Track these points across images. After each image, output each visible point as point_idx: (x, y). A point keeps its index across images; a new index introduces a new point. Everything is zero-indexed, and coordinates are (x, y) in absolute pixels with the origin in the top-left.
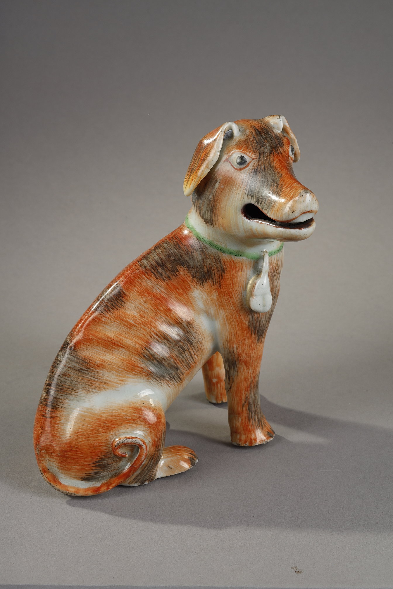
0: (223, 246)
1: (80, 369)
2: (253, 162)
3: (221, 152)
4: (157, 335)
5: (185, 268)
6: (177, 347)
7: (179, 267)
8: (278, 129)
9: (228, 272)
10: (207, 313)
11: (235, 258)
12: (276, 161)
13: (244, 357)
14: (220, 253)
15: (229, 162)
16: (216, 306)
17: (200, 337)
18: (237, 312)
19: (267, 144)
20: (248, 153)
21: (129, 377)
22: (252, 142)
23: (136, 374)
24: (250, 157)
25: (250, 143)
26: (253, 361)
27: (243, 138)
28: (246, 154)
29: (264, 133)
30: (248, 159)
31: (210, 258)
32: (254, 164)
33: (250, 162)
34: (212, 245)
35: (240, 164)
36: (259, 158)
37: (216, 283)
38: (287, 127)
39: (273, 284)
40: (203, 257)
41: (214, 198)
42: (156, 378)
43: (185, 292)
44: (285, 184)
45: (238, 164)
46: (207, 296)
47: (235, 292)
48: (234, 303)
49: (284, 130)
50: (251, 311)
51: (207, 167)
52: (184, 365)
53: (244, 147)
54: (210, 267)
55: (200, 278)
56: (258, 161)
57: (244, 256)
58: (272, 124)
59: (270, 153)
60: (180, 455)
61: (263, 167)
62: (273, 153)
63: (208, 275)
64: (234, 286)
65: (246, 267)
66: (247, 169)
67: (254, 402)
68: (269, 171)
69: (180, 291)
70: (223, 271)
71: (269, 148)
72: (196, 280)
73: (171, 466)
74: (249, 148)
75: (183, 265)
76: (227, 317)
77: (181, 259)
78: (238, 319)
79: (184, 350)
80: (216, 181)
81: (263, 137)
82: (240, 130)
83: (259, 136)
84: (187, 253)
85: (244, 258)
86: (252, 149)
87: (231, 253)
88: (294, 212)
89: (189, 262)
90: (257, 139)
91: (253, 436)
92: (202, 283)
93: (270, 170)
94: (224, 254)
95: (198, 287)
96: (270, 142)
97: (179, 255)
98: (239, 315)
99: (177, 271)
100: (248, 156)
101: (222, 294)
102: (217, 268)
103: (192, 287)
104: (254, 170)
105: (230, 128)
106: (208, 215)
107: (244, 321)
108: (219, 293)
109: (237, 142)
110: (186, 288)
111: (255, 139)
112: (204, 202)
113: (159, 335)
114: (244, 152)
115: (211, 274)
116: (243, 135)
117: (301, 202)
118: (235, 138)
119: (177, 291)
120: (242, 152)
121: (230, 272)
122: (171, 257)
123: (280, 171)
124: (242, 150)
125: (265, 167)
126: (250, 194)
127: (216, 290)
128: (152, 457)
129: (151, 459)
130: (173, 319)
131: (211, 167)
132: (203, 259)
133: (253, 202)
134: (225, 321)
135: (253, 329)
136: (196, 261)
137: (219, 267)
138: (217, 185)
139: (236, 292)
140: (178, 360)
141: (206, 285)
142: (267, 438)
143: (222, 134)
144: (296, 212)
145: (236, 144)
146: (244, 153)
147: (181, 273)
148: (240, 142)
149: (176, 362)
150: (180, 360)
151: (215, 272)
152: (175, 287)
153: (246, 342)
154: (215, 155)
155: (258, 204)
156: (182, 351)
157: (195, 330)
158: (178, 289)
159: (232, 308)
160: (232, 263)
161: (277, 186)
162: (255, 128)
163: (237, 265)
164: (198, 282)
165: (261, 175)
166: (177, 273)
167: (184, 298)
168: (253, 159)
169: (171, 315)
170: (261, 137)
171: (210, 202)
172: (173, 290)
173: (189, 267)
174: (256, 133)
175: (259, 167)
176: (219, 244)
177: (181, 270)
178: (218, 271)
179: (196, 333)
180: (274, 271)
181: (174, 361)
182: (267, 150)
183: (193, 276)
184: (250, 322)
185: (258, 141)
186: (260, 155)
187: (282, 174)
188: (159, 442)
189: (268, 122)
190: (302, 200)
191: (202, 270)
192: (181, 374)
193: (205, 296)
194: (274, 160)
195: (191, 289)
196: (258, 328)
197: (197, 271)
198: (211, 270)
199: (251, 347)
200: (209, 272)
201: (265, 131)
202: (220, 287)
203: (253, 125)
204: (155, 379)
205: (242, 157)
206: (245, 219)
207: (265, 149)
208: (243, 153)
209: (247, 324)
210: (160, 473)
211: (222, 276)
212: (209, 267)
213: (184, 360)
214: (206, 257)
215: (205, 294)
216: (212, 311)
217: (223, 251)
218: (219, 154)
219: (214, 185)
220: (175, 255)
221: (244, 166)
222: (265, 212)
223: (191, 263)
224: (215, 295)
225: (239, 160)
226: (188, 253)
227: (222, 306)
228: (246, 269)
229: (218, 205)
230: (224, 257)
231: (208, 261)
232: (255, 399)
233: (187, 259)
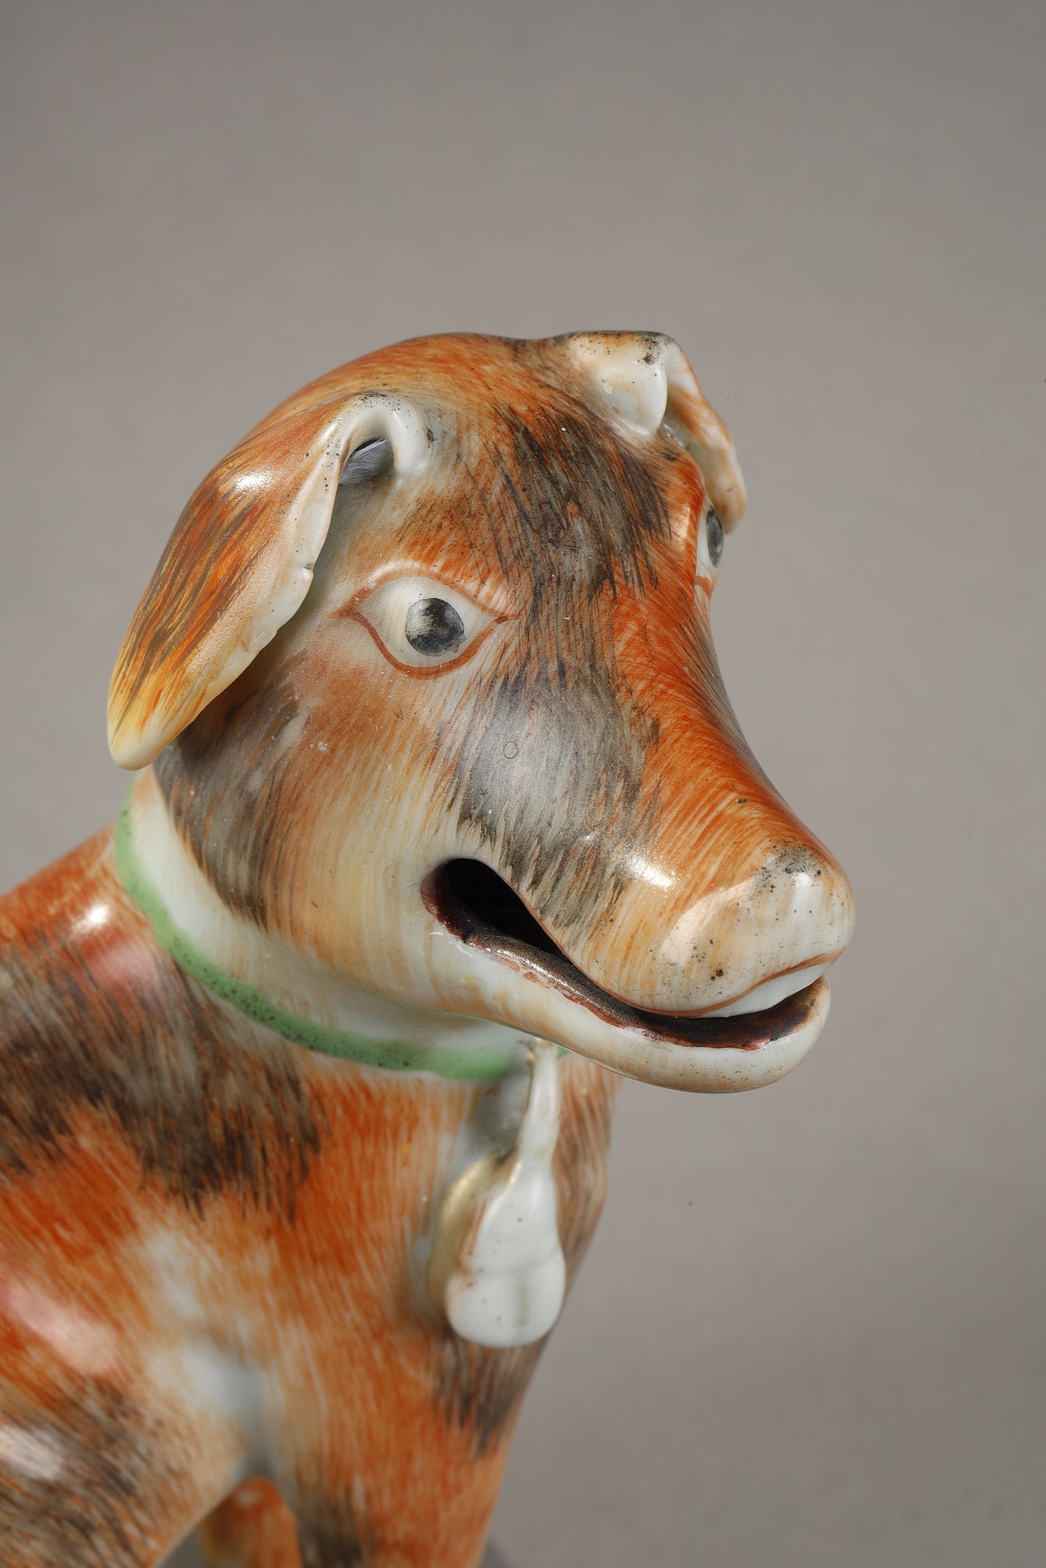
0: (316, 1019)
2: (502, 633)
3: (324, 566)
5: (105, 1113)
6: (52, 1521)
7: (73, 1108)
8: (641, 417)
9: (334, 1145)
10: (218, 1338)
11: (375, 1077)
12: (627, 635)
13: (401, 1529)
14: (295, 1050)
15: (365, 623)
16: (266, 1308)
18: (378, 1335)
19: (579, 527)
20: (472, 586)
22: (496, 514)
24: (484, 608)
25: (484, 523)
26: (446, 1539)
27: (446, 484)
28: (463, 592)
29: (565, 455)
30: (462, 609)
31: (245, 1074)
32: (506, 647)
33: (484, 636)
34: (255, 1008)
35: (424, 643)
36: (535, 611)
37: (269, 1202)
38: (686, 396)
39: (575, 1189)
40: (207, 1064)
41: (276, 793)
43: (103, 1242)
44: (678, 789)
45: (413, 642)
46: (218, 1262)
47: (368, 1242)
48: (362, 1297)
49: (677, 411)
50: (445, 1330)
51: (241, 640)
53: (453, 547)
54: (243, 1117)
55: (184, 1171)
56: (527, 629)
57: (423, 1065)
58: (607, 389)
59: (596, 585)
61: (553, 668)
62: (613, 583)
63: (231, 1156)
64: (367, 1214)
65: (436, 1118)
66: (465, 673)
68: (587, 698)
69: (76, 1236)
70: (311, 1139)
71: (587, 551)
72: (162, 1182)
74: (478, 554)
75: (94, 1096)
76: (322, 1359)
77: (87, 1065)
78: (381, 1366)
79: (85, 1529)
80: (291, 710)
81: (555, 483)
82: (430, 436)
83: (537, 474)
84: (119, 1037)
85: (428, 1077)
86: (493, 560)
87: (355, 1053)
88: (720, 973)
89: (130, 1084)
90: (522, 496)
92: (196, 1199)
93: (594, 691)
94: (318, 1058)
95: (172, 1213)
96: (596, 513)
97: (74, 1045)
98: (389, 1351)
99: (64, 1128)
100: (473, 599)
101: (301, 1255)
102: (279, 1124)
103: (140, 1214)
104: (505, 684)
106: (239, 871)
107: (412, 1372)
108: (284, 1250)
109: (413, 507)
110: (107, 1219)
111: (514, 497)
112: (216, 801)
114: (449, 575)
115: (246, 1154)
116: (444, 465)
117: (760, 923)
118: (399, 483)
119: (57, 1239)
120: (438, 577)
121: (347, 1146)
122: (29, 1054)
123: (647, 699)
124: (440, 563)
125: (562, 672)
126: (476, 812)
127: (267, 1234)
130: (31, 1386)
131: (260, 640)
132: (205, 1077)
133: (492, 857)
134: (308, 1376)
135: (456, 1405)
136: (167, 1084)
137: (290, 1121)
138: (293, 733)
139: (378, 1242)
141: (218, 1208)
144: (731, 974)
145: (406, 527)
146: (451, 584)
147: (86, 1142)
148: (427, 508)
151: (268, 1146)
152: (47, 1215)
153: (419, 1465)
154: (283, 579)
156: (74, 1535)
158: (64, 1224)
159: (353, 1315)
160: (363, 1099)
161: (631, 793)
162: (512, 423)
163: (389, 1112)
164: (173, 1191)
165: (539, 715)
166: (64, 1141)
167: (96, 1271)
168: (502, 619)
169: (25, 1370)
170: (548, 485)
171: (250, 809)
172: (36, 1232)
173: (126, 1112)
174: (519, 459)
175: (533, 667)
176: (291, 1010)
177: (86, 1125)
178: (283, 1137)
179: (155, 1435)
182: (579, 564)
183: (150, 1162)
184: (441, 1375)
185: (528, 507)
186: (537, 594)
187: (656, 725)
189: (585, 374)
190: (769, 912)
191: (195, 1132)
193: (209, 1260)
194: (614, 631)
195: (134, 1226)
196: (483, 1394)
197: (167, 1136)
198: (246, 1134)
199: (444, 1480)
200: (234, 1140)
201: (569, 440)
202: (292, 1218)
203: (504, 398)
205: (437, 610)
206: (441, 931)
207: (567, 561)
208: (446, 583)
209: (428, 1383)
211: (304, 1168)
212: (238, 1115)
214: (221, 1063)
215: (210, 1250)
216: (245, 1325)
217: (314, 1043)
218: (308, 575)
219: (278, 729)
220: (52, 1046)
221: (448, 656)
223: (140, 1089)
224: (263, 1259)
225: (419, 624)
226: (122, 1036)
227: (299, 1308)
228: (436, 1128)
229: (295, 833)
230: (319, 1068)
231: (233, 1089)
233: (120, 1067)
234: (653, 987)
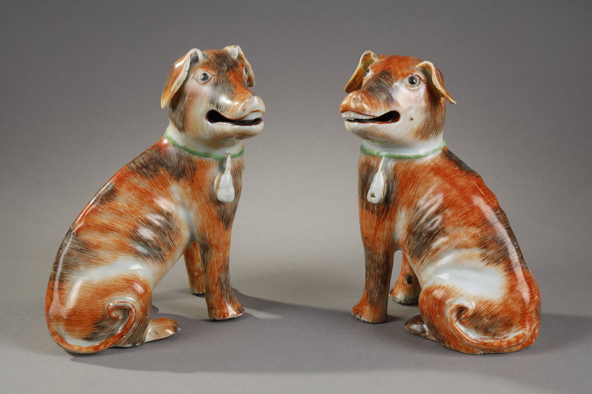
0: (194, 149)
1: (81, 249)
2: (214, 77)
3: (189, 71)
4: (143, 221)
5: (164, 168)
6: (159, 231)
7: (159, 167)
8: (235, 55)
9: (198, 170)
10: (183, 204)
11: (204, 159)
12: (232, 76)
13: (214, 242)
14: (191, 155)
15: (195, 79)
16: (190, 198)
17: (178, 225)
18: (207, 203)
19: (225, 64)
20: (209, 71)
21: (120, 255)
22: (213, 63)
23: (126, 253)
24: (212, 74)
25: (211, 64)
26: (222, 246)
27: (206, 61)
28: (208, 72)
29: (223, 57)
30: (209, 75)
31: (184, 160)
32: (215, 79)
33: (212, 78)
34: (185, 149)
35: (204, 79)
36: (219, 74)
37: (189, 180)
38: (242, 55)
39: (236, 181)
40: (179, 159)
41: (185, 109)
42: (143, 256)
43: (165, 187)
44: (238, 91)
45: (202, 79)
46: (182, 190)
47: (204, 186)
48: (204, 196)
49: (239, 57)
50: (219, 203)
51: (178, 83)
52: (165, 247)
53: (207, 67)
54: (184, 167)
55: (176, 176)
56: (218, 77)
57: (210, 157)
58: (229, 51)
59: (227, 71)
60: (166, 323)
61: (221, 81)
62: (230, 71)
63: (183, 173)
64: (204, 182)
65: (213, 166)
66: (209, 83)
67: (225, 282)
68: (226, 84)
69: (161, 186)
70: (195, 169)
71: (226, 67)
72: (173, 178)
73: (158, 332)
74: (210, 68)
75: (162, 166)
76: (199, 208)
77: (161, 161)
78: (208, 209)
79: (165, 234)
80: (186, 95)
81: (221, 60)
82: (204, 55)
83: (219, 59)
84: (166, 157)
85: (211, 159)
86: (212, 68)
87: (200, 155)
88: (245, 110)
89: (168, 163)
90: (217, 61)
91: (226, 311)
92: (178, 180)
93: (227, 83)
94: (195, 156)
95: (175, 182)
96: (227, 63)
97: (159, 158)
98: (209, 206)
99: (158, 171)
100: (210, 73)
101: (195, 188)
102: (190, 167)
103: (170, 183)
104: (215, 84)
105: (196, 53)
106: (180, 124)
107: (213, 211)
108: (192, 187)
109: (201, 63)
110: (165, 184)
111: (215, 61)
112: (177, 114)
113: (144, 221)
114: (206, 70)
115: (185, 172)
116: (206, 58)
117: (250, 103)
118: (200, 60)
119: (158, 187)
120: (205, 70)
121: (200, 170)
122: (153, 160)
123: (235, 83)
124: (205, 69)
125: (223, 81)
126: (212, 102)
127: (189, 185)
128: (141, 321)
129: (140, 323)
130: (155, 208)
131: (181, 83)
132: (179, 161)
133: (214, 108)
134: (197, 211)
135: (221, 218)
136: (173, 163)
137: (191, 167)
138: (187, 98)
139: (206, 186)
140: (160, 242)
141: (182, 181)
142: (238, 313)
143: (189, 57)
144: (246, 110)
145: (200, 65)
146: (207, 71)
147: (161, 172)
148: (203, 63)
149: (158, 243)
150: (162, 242)
151: (188, 171)
152: (156, 183)
153: (216, 229)
154: (184, 74)
155: (218, 109)
156: (163, 235)
157: (174, 218)
158: (159, 185)
159: (203, 200)
160: (202, 163)
161: (232, 94)
162: (215, 54)
163: (206, 165)
164: (175, 179)
165: (220, 87)
166: (158, 172)
167: (164, 192)
168: (214, 75)
169: (154, 205)
170: (220, 60)
171: (181, 113)
172: (155, 186)
173: (167, 167)
174: (216, 57)
175: (219, 81)
176: (190, 148)
177: (161, 170)
178: (191, 169)
179: (175, 221)
180: (236, 170)
181: (157, 243)
182: (225, 69)
183: (171, 175)
184: (218, 212)
185: (217, 62)
186: (219, 72)
187: (236, 85)
188: (147, 308)
189: (226, 50)
190: (251, 101)
191: (178, 170)
192: (163, 255)
193: (181, 190)
194: (230, 76)
195: (169, 185)
196: (225, 217)
197: (174, 171)
198: (185, 169)
199: (220, 233)
200: (183, 170)
201: (224, 56)
202: (193, 182)
203: (214, 52)
204: (142, 257)
205: (205, 74)
206: (209, 122)
207: (223, 68)
208: (206, 71)
209: (216, 213)
210: (148, 338)
211: (194, 174)
212: (184, 166)
213: (166, 243)
214: (181, 159)
215: (181, 188)
216: (187, 202)
217: (194, 153)
218: (187, 73)
219: (184, 99)
220: (156, 159)
221: (207, 81)
222: (223, 114)
223: (169, 164)
224: (189, 189)
225: (202, 77)
226: (166, 156)
227: (195, 198)
228: (213, 168)
229: (188, 114)
230: (195, 158)
231: (183, 162)
232: (226, 280)
233: (166, 161)
234: (236, 115)
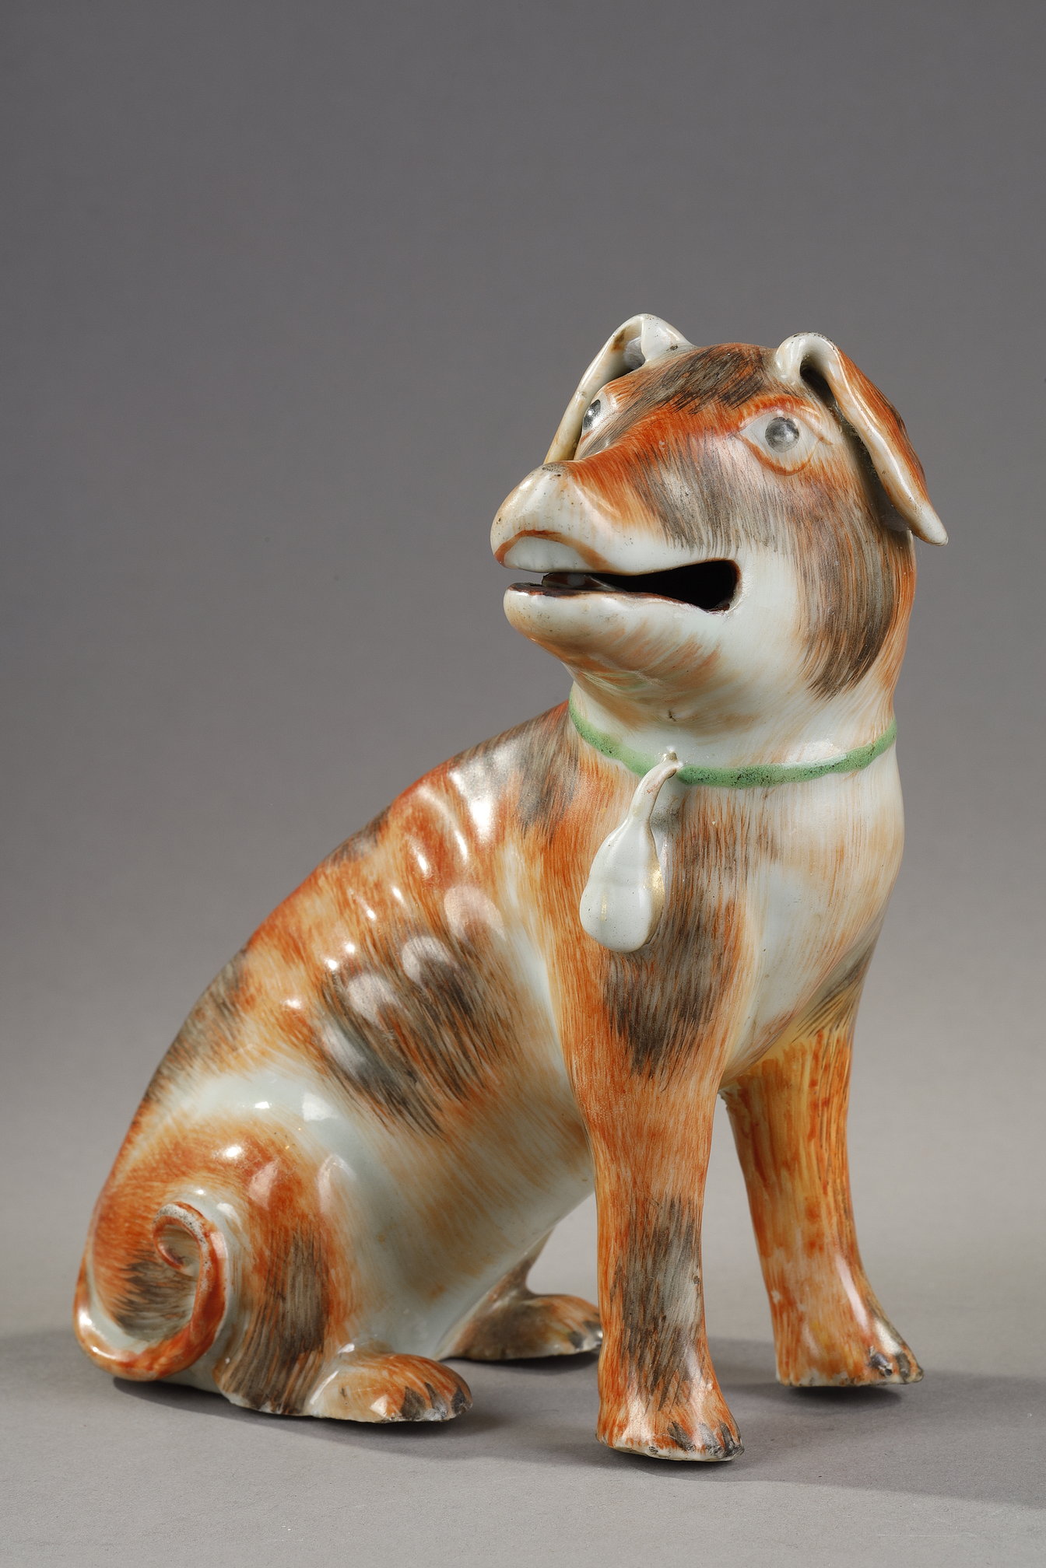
4: (375, 945)
6: (416, 1001)
11: (603, 761)
13: (593, 1108)
14: (580, 739)
16: (539, 905)
21: (279, 1048)
23: (295, 1045)
26: (623, 1135)
37: (547, 831)
39: (690, 880)
40: (557, 749)
42: (342, 1077)
43: (491, 846)
46: (525, 868)
47: (576, 868)
48: (572, 906)
52: (435, 1072)
55: (528, 808)
57: (619, 756)
67: (642, 1297)
72: (519, 814)
73: (348, 1392)
76: (558, 952)
78: (580, 965)
79: (435, 1019)
85: (620, 765)
91: (621, 1416)
94: (585, 744)
95: (516, 832)
98: (583, 954)
101: (552, 868)
103: (507, 832)
107: (593, 976)
108: (546, 863)
113: (379, 945)
115: (549, 800)
127: (542, 851)
135: (616, 1013)
136: (544, 760)
140: (413, 1045)
141: (531, 832)
142: (661, 1442)
147: (508, 790)
149: (403, 1046)
150: (423, 1049)
153: (596, 1055)
156: (430, 1022)
157: (486, 971)
159: (568, 921)
164: (521, 819)
167: (482, 862)
168: (614, 412)
173: (527, 774)
177: (513, 781)
179: (488, 982)
180: (706, 838)
181: (396, 1041)
182: (662, 395)
183: (521, 802)
184: (607, 984)
192: (429, 1102)
193: (523, 866)
195: (504, 838)
196: (632, 1016)
198: (554, 788)
199: (612, 1076)
200: (548, 792)
202: (551, 843)
204: (338, 1078)
209: (602, 990)
210: (318, 1403)
213: (438, 1056)
215: (523, 860)
217: (582, 731)
227: (549, 909)
231: (559, 761)
232: (648, 1289)
233: (536, 752)
